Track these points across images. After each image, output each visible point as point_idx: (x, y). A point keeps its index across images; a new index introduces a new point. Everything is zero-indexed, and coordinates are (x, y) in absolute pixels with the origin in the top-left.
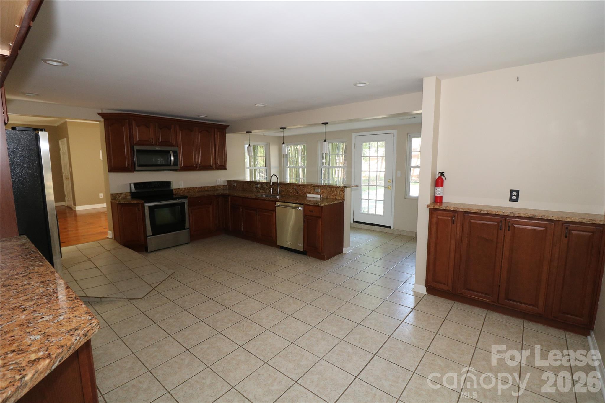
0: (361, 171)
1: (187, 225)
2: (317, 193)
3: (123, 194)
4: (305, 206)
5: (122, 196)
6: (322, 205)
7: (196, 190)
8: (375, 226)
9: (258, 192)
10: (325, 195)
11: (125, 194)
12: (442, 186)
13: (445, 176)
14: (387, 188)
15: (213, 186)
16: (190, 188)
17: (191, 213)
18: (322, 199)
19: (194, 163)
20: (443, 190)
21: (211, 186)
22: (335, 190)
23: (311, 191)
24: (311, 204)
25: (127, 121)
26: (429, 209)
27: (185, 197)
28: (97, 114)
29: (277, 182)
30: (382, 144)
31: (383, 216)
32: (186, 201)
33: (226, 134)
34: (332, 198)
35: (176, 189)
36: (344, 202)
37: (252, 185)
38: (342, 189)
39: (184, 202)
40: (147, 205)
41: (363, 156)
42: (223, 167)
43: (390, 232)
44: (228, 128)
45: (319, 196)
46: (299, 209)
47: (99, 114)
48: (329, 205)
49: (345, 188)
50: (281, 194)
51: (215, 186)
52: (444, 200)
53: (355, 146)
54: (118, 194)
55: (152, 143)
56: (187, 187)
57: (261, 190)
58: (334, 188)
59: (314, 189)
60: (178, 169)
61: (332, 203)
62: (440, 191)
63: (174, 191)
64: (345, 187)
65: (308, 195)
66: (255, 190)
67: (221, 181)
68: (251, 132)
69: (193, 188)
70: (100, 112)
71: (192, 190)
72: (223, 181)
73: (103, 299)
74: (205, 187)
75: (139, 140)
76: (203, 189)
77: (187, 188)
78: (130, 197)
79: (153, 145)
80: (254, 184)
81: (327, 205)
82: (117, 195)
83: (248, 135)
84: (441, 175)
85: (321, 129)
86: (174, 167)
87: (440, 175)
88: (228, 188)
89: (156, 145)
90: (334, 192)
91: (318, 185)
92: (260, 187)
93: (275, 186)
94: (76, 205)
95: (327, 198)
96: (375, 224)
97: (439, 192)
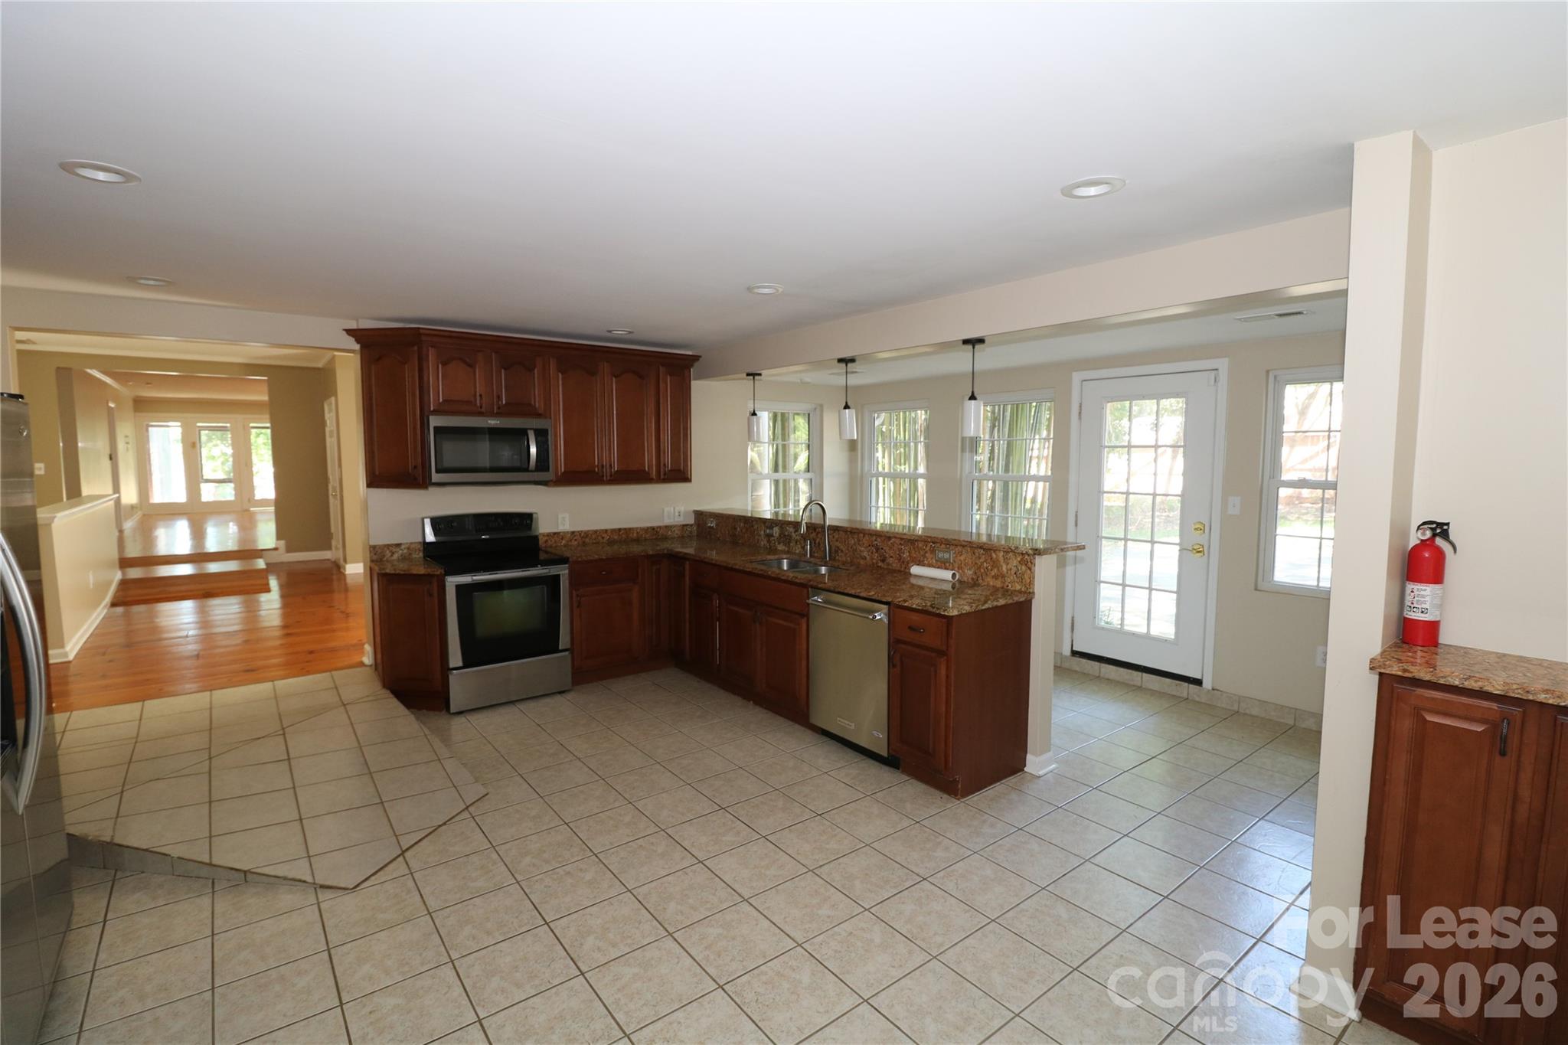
0: (1100, 492)
1: (564, 640)
2: (943, 565)
3: (403, 547)
4: (894, 608)
5: (401, 552)
6: (951, 614)
7: (603, 538)
8: (1146, 672)
9: (772, 550)
10: (970, 572)
11: (407, 546)
12: (1436, 576)
13: (1452, 537)
14: (1190, 551)
15: (653, 528)
16: (588, 531)
17: (578, 607)
18: (959, 587)
19: (596, 463)
20: (1443, 598)
21: (648, 528)
22: (1001, 559)
23: (924, 556)
24: (914, 606)
25: (416, 348)
26: (1377, 677)
27: (563, 560)
28: (344, 332)
29: (822, 523)
30: (1176, 404)
31: (1174, 643)
32: (563, 572)
33: (693, 382)
34: (991, 583)
35: (549, 535)
36: (1033, 601)
37: (756, 527)
38: (1028, 556)
39: (559, 575)
40: (452, 581)
41: (1106, 444)
42: (680, 474)
43: (1197, 699)
44: (696, 364)
45: (947, 575)
46: (878, 617)
47: (349, 332)
48: (975, 612)
49: (1035, 554)
50: (834, 559)
51: (660, 527)
52: (1446, 637)
53: (1080, 413)
54: (388, 546)
55: (481, 407)
56: (579, 529)
57: (779, 543)
58: (997, 552)
59: (933, 551)
60: (552, 481)
61: (986, 606)
62: (1424, 600)
63: (541, 542)
64: (1037, 552)
65: (915, 570)
66: (764, 542)
67: (676, 511)
68: (760, 375)
69: (596, 532)
70: (353, 325)
71: (594, 537)
72: (682, 514)
73: (249, 876)
74: (630, 529)
75: (444, 401)
76: (624, 536)
77: (578, 532)
78: (421, 554)
79: (481, 414)
80: (763, 525)
81: (968, 614)
82: (386, 549)
83: (752, 382)
84: (1434, 535)
85: (960, 362)
86: (536, 473)
87: (1428, 534)
88: (695, 534)
89: (493, 415)
90: (999, 567)
91: (946, 540)
92: (777, 535)
93: (819, 535)
94: (348, 560)
95: (974, 584)
96: (1145, 667)
97: (1424, 602)
